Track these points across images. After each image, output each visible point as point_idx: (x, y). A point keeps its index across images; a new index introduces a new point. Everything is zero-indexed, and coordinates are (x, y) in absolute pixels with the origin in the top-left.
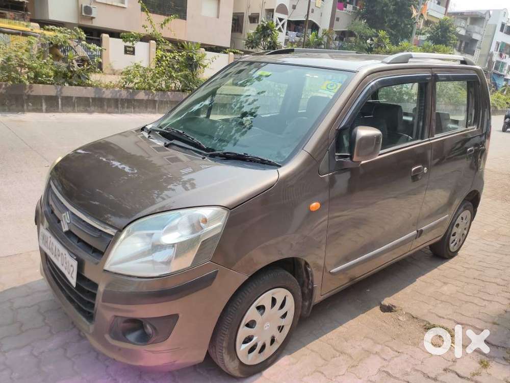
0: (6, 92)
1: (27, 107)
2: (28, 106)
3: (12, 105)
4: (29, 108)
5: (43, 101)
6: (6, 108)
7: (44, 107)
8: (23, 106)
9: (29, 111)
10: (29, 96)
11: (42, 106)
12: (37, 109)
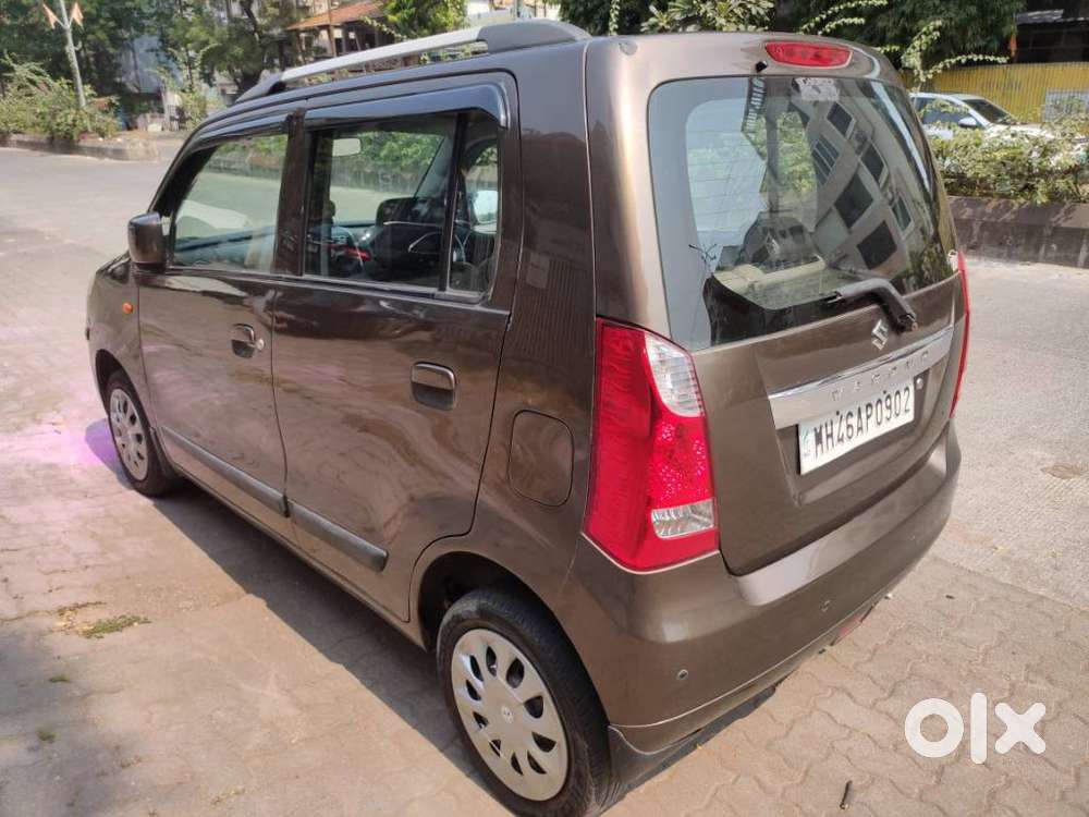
0: (1016, 219)
1: (1046, 250)
2: (1048, 249)
3: (1017, 246)
4: (1049, 255)
5: (1085, 241)
6: (1005, 251)
7: (1083, 255)
8: (1037, 249)
9: (1048, 260)
10: (1056, 229)
11: (1078, 252)
12: (1066, 256)
